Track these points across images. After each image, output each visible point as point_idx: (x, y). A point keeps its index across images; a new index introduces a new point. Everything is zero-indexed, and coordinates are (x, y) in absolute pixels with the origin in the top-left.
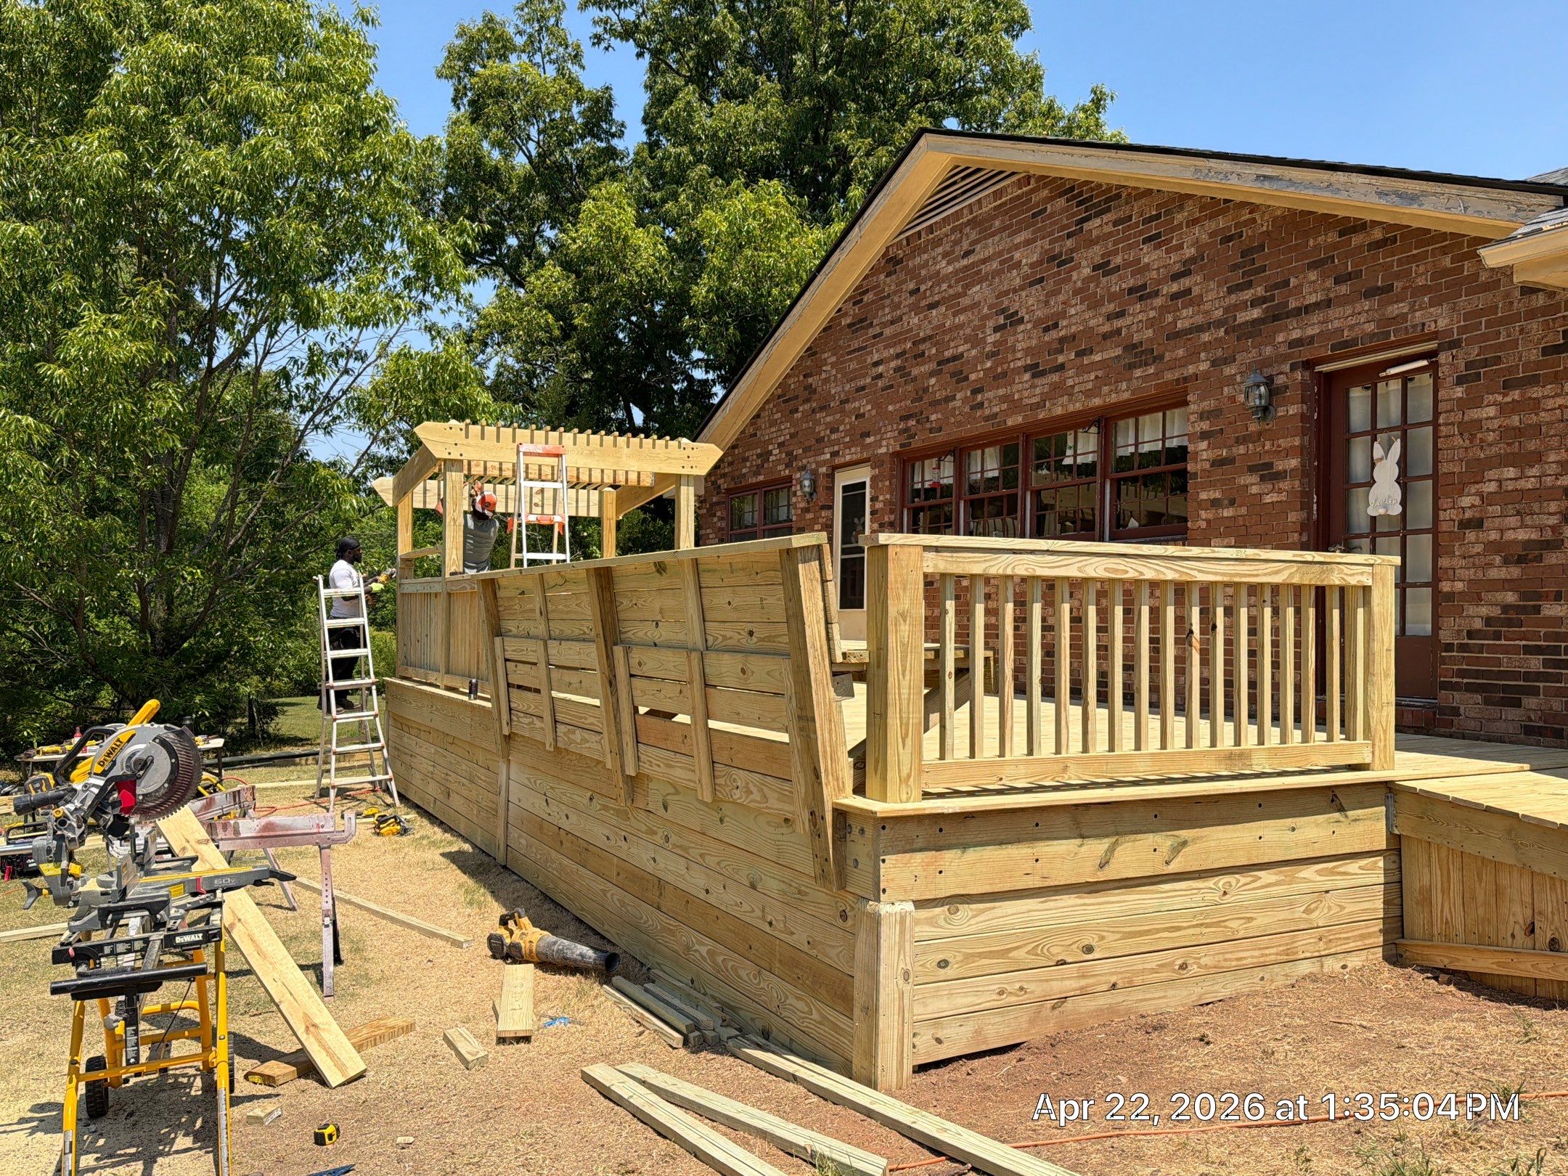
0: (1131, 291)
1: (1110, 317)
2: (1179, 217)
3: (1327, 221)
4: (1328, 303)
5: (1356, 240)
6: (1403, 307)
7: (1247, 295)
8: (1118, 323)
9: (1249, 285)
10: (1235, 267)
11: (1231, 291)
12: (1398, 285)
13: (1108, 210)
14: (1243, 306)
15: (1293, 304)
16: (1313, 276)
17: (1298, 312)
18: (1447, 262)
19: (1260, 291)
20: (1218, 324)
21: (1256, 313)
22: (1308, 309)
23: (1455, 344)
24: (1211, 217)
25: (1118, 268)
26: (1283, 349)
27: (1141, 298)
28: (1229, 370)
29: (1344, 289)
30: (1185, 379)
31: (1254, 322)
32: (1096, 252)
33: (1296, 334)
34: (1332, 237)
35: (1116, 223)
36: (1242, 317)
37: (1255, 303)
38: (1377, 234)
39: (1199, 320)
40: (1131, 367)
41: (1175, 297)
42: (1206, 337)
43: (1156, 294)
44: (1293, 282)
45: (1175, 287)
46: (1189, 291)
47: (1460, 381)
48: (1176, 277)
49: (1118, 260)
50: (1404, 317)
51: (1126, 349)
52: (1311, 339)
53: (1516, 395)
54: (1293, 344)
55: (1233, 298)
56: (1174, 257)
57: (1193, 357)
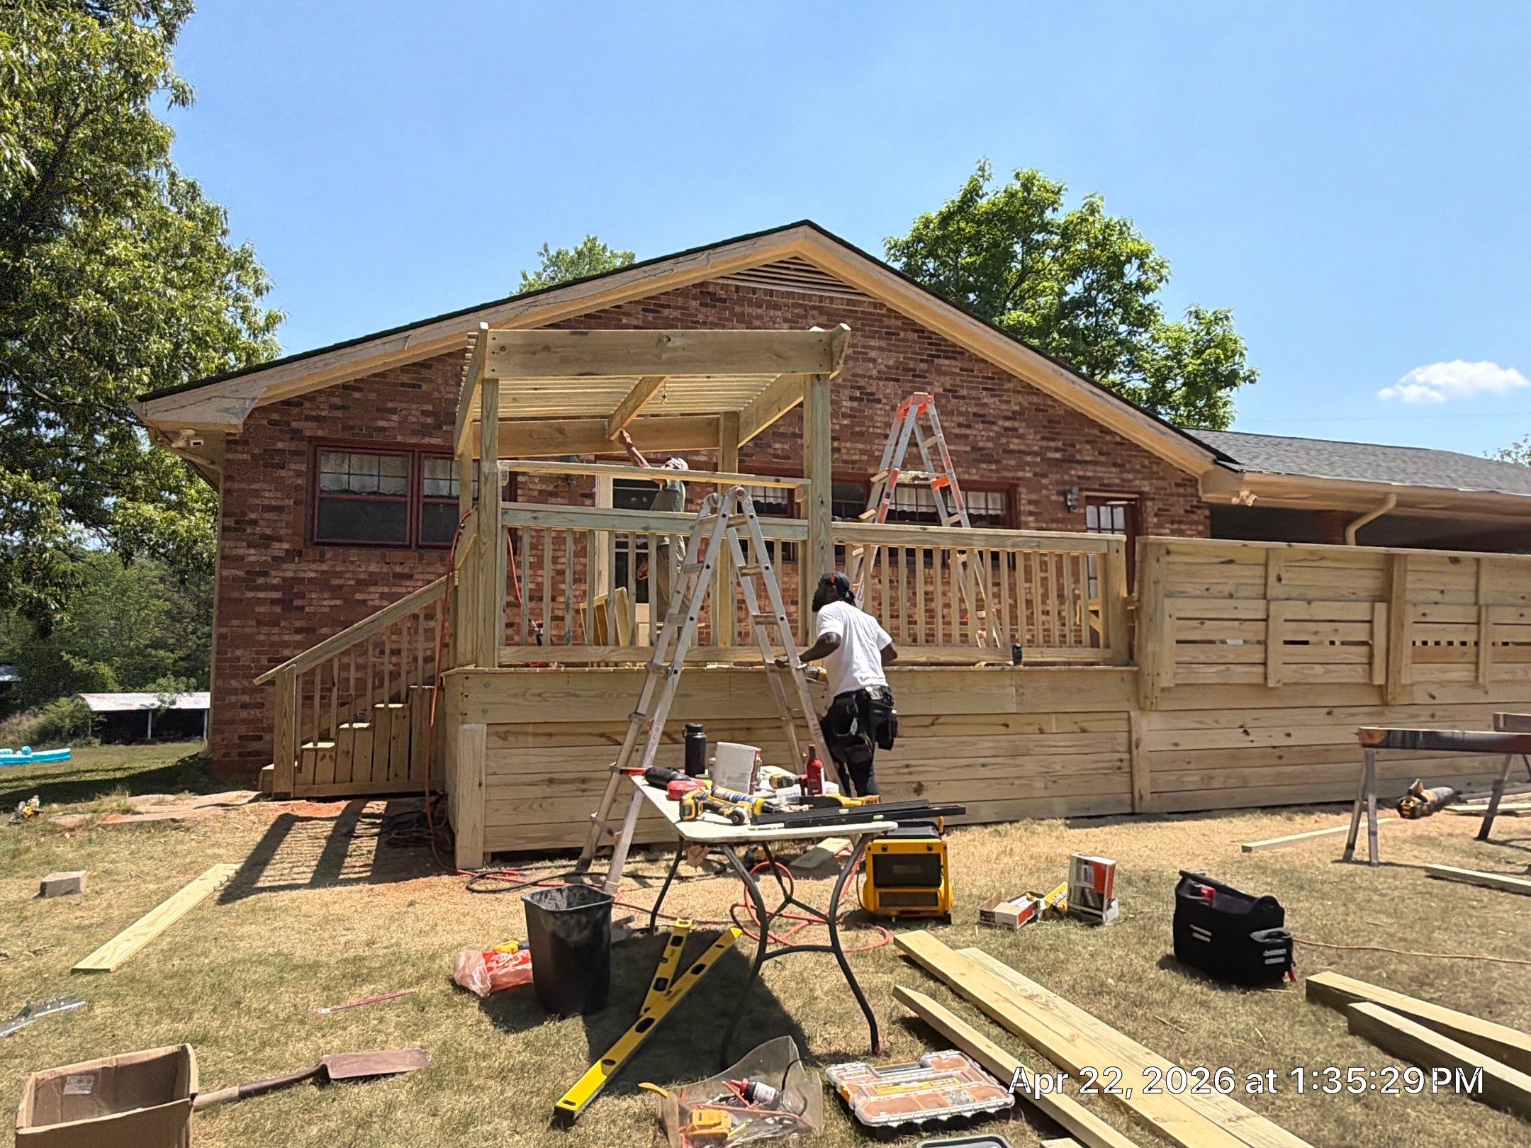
0: (975, 415)
1: (960, 425)
2: (1008, 385)
3: (1093, 423)
4: (1095, 463)
5: (1108, 438)
6: (1130, 476)
7: (1053, 444)
8: (968, 432)
9: (1053, 439)
10: (1044, 427)
11: (1043, 438)
12: (1128, 466)
13: (955, 359)
14: (1049, 449)
15: (1078, 457)
16: (1088, 447)
17: (1080, 462)
18: (1146, 462)
19: (1060, 444)
20: (1035, 454)
21: (1058, 455)
22: (1086, 462)
23: (1153, 499)
24: (1029, 394)
25: (964, 397)
26: (1075, 479)
27: (983, 422)
28: (1044, 481)
29: (1103, 459)
30: (1018, 479)
31: (1057, 460)
32: (948, 381)
33: (1081, 473)
34: (1097, 432)
35: (962, 369)
36: (1051, 455)
37: (1057, 450)
38: (1118, 439)
39: (1023, 448)
40: (979, 461)
41: (1006, 429)
42: (1029, 459)
43: (994, 423)
44: (1078, 446)
45: (1007, 424)
46: (1015, 430)
47: (1156, 515)
48: (1006, 418)
49: (964, 392)
50: (1131, 481)
51: (973, 448)
52: (1089, 478)
53: (1175, 526)
54: (1079, 477)
55: (1044, 443)
56: (1004, 407)
57: (1021, 467)
